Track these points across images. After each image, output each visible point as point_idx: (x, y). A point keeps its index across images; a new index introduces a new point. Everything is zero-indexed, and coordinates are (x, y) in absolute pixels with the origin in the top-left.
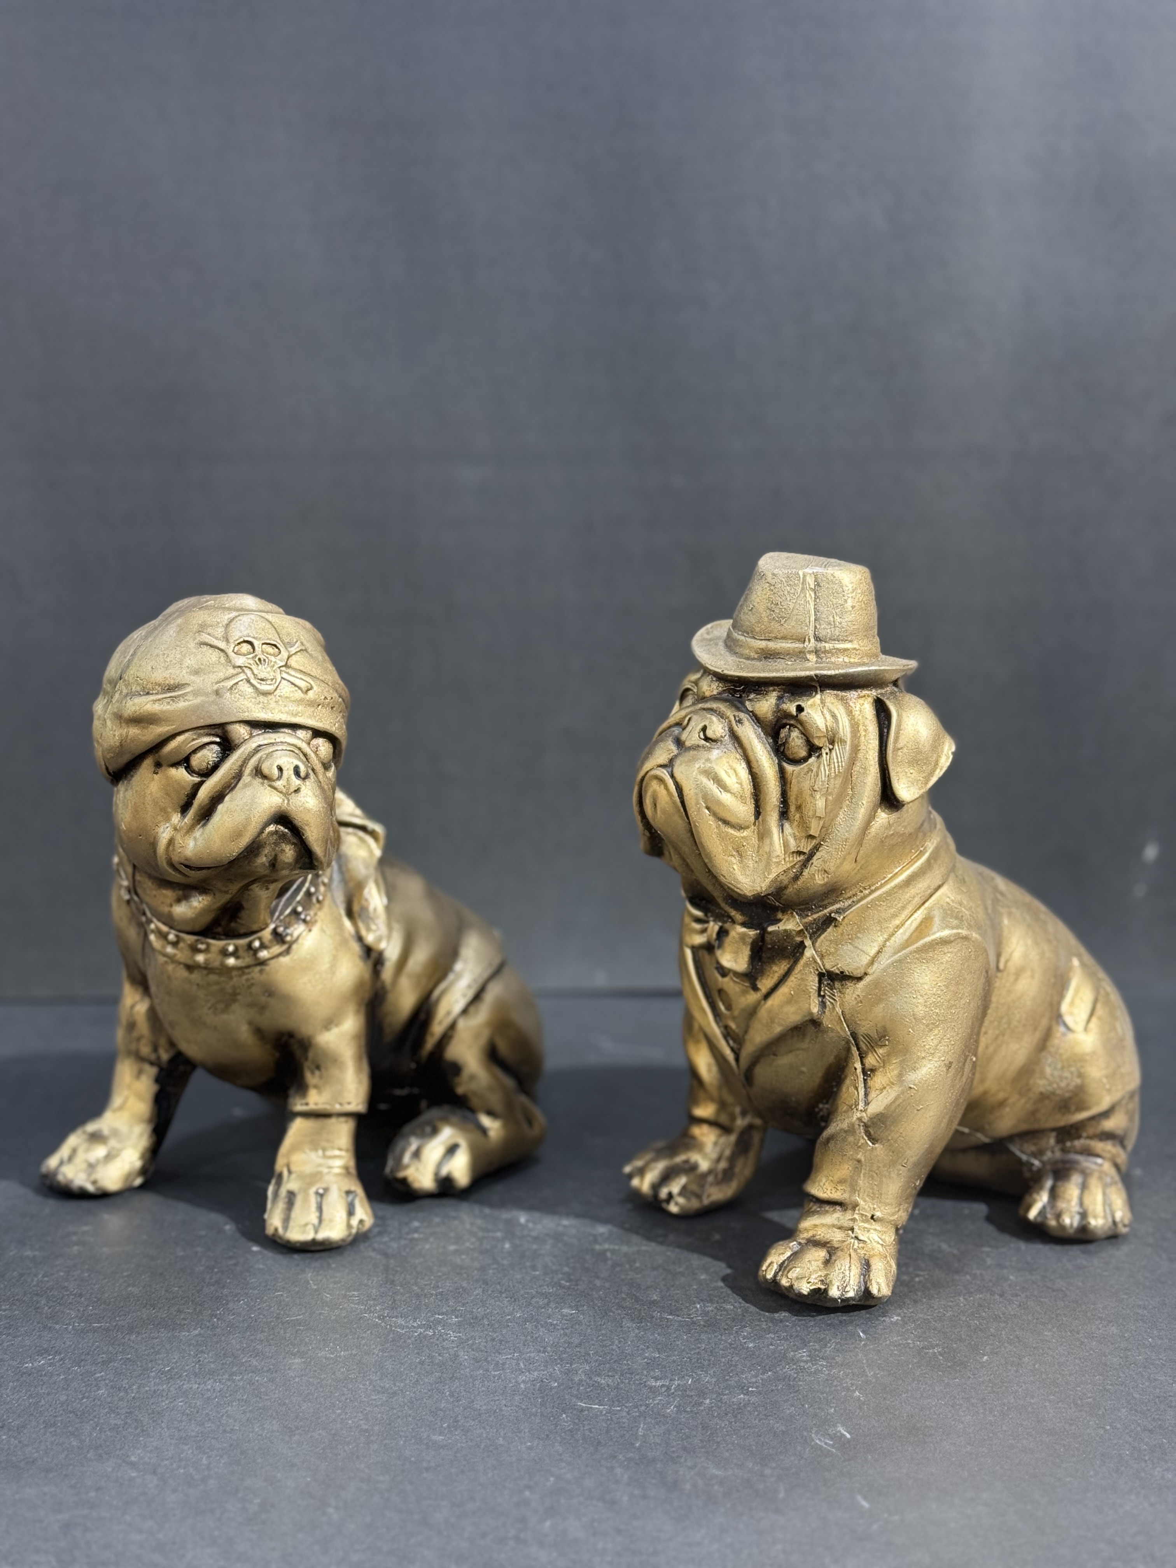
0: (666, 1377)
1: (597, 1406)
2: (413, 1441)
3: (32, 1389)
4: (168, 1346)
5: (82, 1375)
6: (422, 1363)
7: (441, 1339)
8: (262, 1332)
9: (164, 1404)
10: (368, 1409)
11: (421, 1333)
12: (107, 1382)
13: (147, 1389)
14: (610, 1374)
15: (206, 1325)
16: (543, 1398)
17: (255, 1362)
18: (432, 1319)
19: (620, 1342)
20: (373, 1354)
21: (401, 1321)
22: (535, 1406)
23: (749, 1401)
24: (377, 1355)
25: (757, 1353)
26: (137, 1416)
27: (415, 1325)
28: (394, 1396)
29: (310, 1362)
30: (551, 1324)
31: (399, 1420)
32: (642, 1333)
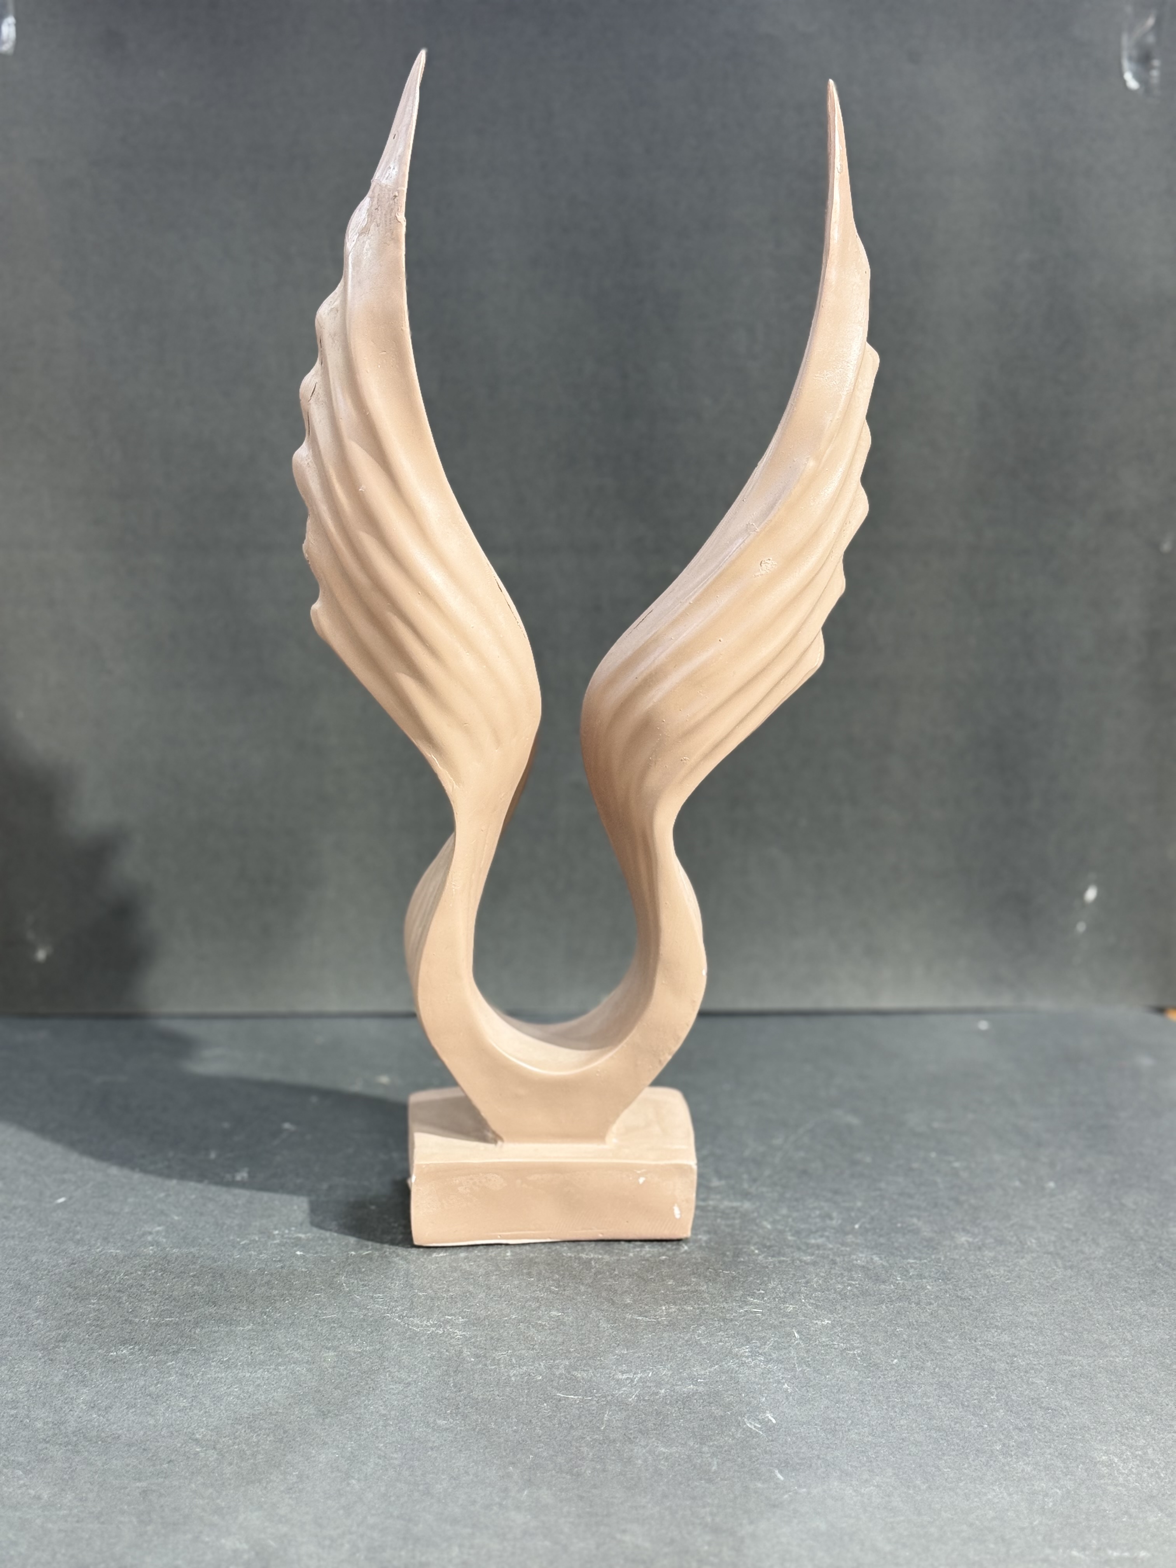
0: (631, 1371)
1: (572, 1397)
2: (422, 1424)
3: (117, 1374)
4: (226, 1339)
5: (156, 1363)
6: (432, 1358)
7: (449, 1337)
8: (303, 1328)
9: (222, 1389)
10: (387, 1397)
11: (433, 1332)
12: (177, 1369)
13: (209, 1376)
14: (585, 1369)
15: (257, 1321)
16: (528, 1389)
17: (296, 1355)
18: (442, 1319)
19: (596, 1340)
20: (393, 1349)
21: (416, 1321)
22: (523, 1397)
23: (697, 1390)
24: (396, 1350)
25: (708, 1349)
26: (201, 1400)
27: (429, 1325)
28: (408, 1386)
29: (341, 1356)
30: (541, 1325)
31: (412, 1406)
32: (615, 1333)
